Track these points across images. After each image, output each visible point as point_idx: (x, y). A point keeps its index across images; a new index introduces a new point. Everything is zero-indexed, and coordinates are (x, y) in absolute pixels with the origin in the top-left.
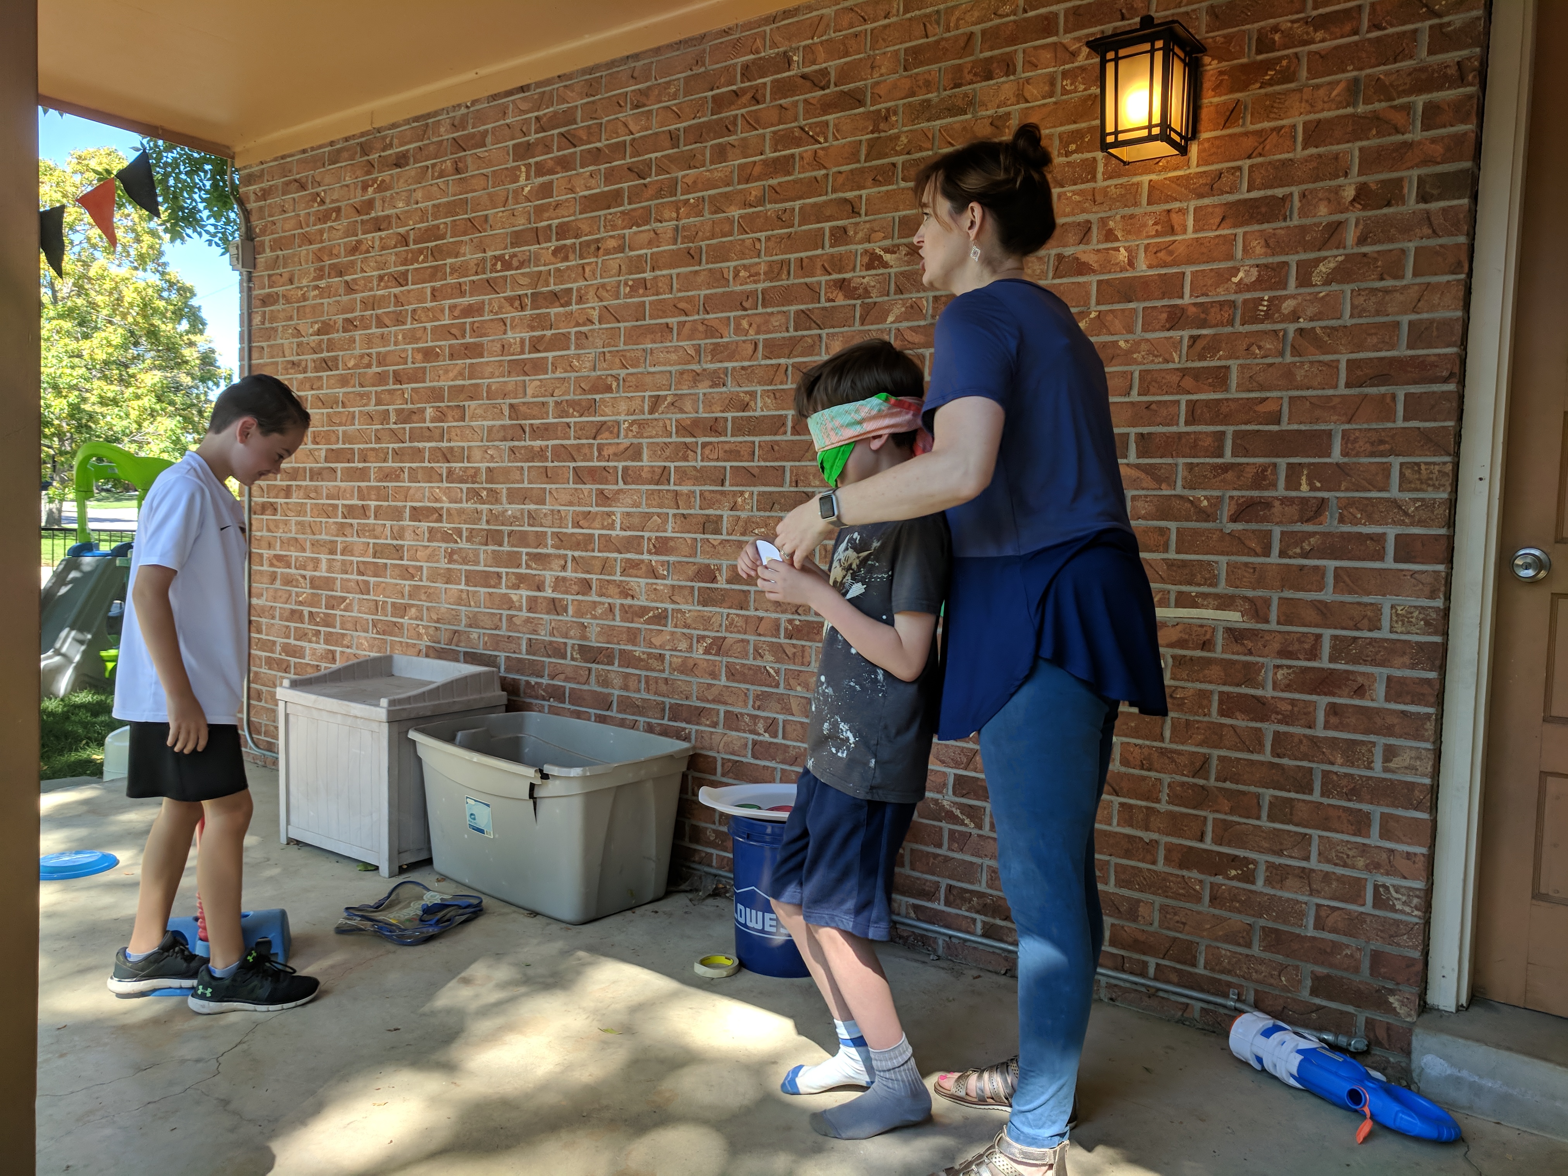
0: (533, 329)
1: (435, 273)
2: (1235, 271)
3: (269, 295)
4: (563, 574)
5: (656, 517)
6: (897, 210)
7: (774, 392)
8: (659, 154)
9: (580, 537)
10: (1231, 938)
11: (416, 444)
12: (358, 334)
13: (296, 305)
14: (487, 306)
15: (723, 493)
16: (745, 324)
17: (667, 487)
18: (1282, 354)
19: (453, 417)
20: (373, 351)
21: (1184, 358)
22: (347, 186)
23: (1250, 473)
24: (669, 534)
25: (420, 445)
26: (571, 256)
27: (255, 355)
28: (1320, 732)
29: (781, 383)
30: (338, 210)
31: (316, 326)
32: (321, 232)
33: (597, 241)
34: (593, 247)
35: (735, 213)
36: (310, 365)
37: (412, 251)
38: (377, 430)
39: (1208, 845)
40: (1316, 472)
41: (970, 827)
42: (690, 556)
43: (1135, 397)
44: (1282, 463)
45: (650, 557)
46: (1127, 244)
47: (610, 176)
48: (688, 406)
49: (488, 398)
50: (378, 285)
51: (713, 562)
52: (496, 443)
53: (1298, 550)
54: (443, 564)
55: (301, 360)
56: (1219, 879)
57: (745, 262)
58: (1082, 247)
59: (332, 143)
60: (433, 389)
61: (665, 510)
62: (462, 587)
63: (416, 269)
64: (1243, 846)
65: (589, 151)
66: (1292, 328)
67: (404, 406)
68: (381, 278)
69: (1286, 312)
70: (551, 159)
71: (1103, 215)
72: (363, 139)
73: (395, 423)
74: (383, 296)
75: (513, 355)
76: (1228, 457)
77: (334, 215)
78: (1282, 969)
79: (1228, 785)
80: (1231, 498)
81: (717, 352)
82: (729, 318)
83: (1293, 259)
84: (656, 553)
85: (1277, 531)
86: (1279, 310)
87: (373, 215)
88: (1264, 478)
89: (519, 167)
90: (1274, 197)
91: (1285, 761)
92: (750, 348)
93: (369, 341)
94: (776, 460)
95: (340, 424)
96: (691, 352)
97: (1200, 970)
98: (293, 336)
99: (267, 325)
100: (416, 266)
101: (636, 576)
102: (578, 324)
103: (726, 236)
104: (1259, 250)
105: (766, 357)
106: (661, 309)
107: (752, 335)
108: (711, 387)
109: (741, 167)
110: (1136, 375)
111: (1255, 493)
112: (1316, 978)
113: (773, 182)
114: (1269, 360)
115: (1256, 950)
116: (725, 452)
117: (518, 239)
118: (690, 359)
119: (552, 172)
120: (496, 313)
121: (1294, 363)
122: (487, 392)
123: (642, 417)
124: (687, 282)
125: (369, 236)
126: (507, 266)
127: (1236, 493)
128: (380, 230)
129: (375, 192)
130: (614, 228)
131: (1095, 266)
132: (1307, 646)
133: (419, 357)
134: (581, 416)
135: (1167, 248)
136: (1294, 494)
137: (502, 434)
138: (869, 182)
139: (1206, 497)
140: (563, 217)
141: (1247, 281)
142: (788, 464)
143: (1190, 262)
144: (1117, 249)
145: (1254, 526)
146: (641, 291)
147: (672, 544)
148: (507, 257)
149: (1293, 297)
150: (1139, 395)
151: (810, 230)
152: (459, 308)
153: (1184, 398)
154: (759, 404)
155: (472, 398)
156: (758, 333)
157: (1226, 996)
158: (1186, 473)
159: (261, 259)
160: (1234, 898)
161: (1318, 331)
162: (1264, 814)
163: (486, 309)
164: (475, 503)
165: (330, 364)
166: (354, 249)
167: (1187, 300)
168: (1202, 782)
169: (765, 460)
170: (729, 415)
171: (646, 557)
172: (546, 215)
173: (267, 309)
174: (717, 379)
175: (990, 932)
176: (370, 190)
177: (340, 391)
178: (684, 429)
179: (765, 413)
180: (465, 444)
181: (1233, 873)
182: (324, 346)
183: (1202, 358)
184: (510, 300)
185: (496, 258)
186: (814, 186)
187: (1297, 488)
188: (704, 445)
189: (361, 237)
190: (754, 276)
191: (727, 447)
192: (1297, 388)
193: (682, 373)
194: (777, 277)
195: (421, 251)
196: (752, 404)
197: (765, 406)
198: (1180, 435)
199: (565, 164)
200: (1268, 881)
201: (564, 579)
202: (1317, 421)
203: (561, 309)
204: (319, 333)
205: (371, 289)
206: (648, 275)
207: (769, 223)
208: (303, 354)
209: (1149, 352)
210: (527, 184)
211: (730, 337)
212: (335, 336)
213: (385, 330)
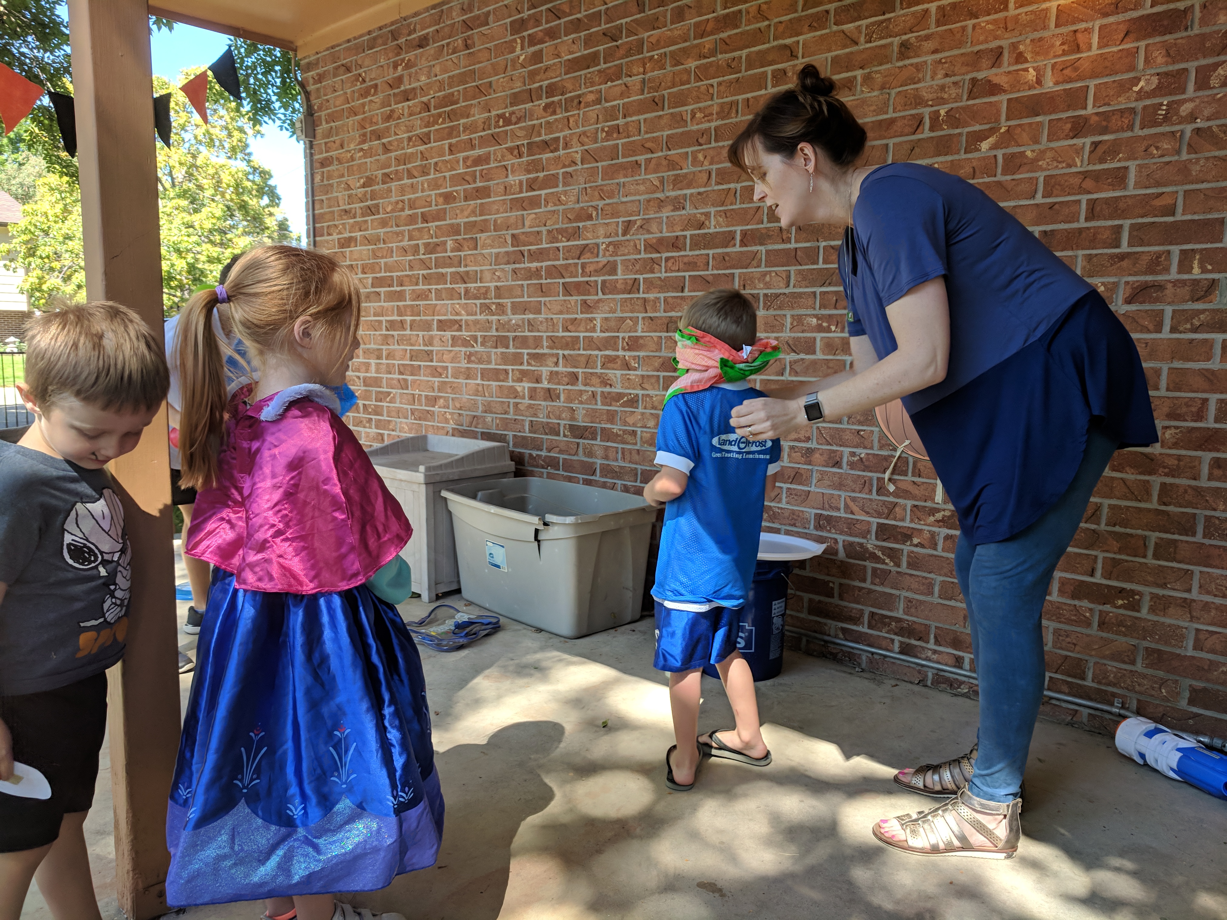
0: (529, 172)
1: (451, 132)
2: (1138, 80)
3: (326, 159)
4: (556, 369)
5: (628, 321)
6: (830, 51)
7: (725, 212)
8: (628, 20)
9: (569, 339)
10: (1116, 657)
11: (440, 270)
12: (394, 185)
13: (346, 165)
14: (492, 156)
15: (682, 298)
16: (700, 157)
17: (637, 296)
18: (1178, 152)
19: (468, 247)
20: (405, 198)
21: (1086, 162)
22: (382, 66)
23: (1144, 261)
24: (639, 334)
25: (443, 271)
26: (558, 110)
27: (317, 206)
28: (1204, 483)
29: (731, 204)
30: (376, 86)
31: (362, 181)
32: (363, 105)
33: (579, 96)
34: (576, 101)
35: (692, 64)
36: (359, 212)
37: (433, 115)
38: (410, 261)
39: (1098, 579)
40: (1207, 257)
41: (890, 565)
42: (657, 351)
43: (1039, 199)
44: (1176, 249)
45: (624, 353)
46: (1035, 65)
47: (588, 42)
48: (654, 228)
49: (495, 230)
50: (408, 145)
52: (502, 266)
53: (1188, 326)
54: (464, 364)
55: (351, 208)
56: (1107, 608)
57: (701, 105)
58: (994, 71)
59: (369, 33)
60: (452, 225)
61: (636, 315)
62: (479, 381)
63: (436, 130)
64: (1130, 580)
65: (571, 22)
66: (1189, 129)
67: (430, 240)
68: (410, 139)
69: (1183, 114)
70: (541, 31)
71: (1014, 40)
72: (393, 27)
73: (424, 254)
74: (412, 153)
75: (514, 194)
76: (1125, 248)
77: (373, 90)
78: (1163, 683)
79: (1117, 529)
80: (1127, 283)
81: (677, 182)
82: (687, 152)
83: (1192, 66)
84: (629, 350)
85: (1169, 310)
86: (1177, 113)
87: (402, 88)
88: (1158, 264)
89: (515, 40)
90: (1176, 10)
91: (1171, 508)
92: (705, 176)
93: (402, 190)
94: (727, 268)
95: (382, 257)
96: (656, 183)
97: (1089, 683)
98: (345, 190)
99: (325, 182)
100: (437, 127)
101: (613, 369)
102: (564, 166)
103: (684, 85)
104: (1160, 60)
105: (718, 183)
106: (631, 149)
107: (706, 166)
108: (673, 211)
109: (697, 25)
110: (1041, 180)
111: (1149, 278)
112: (1194, 691)
113: (724, 35)
114: (1167, 159)
115: (1139, 666)
116: (685, 264)
117: (516, 99)
118: (656, 189)
119: (542, 42)
120: (500, 161)
121: (1190, 160)
122: (494, 226)
123: (617, 239)
124: (653, 126)
125: (400, 105)
126: (507, 122)
127: (1131, 279)
128: (408, 100)
129: (403, 70)
130: (593, 84)
131: (1006, 87)
132: (1194, 409)
133: (441, 200)
134: (568, 241)
135: (1073, 65)
136: (1186, 277)
137: (506, 259)
138: (806, 28)
139: (1103, 284)
140: (552, 78)
141: (1147, 89)
142: (737, 272)
143: (1094, 75)
144: (1026, 70)
145: (1147, 307)
146: (615, 135)
147: (641, 341)
148: (507, 115)
149: (1192, 100)
150: (1043, 197)
151: (755, 74)
152: (471, 159)
153: (1084, 198)
154: (713, 223)
155: (482, 231)
156: (711, 163)
157: (1112, 705)
158: (1085, 263)
159: (319, 130)
160: (1121, 624)
161: (1215, 129)
162: (1150, 553)
163: (492, 158)
164: (487, 315)
165: (373, 210)
166: (389, 117)
167: (1090, 110)
168: (1093, 527)
169: (717, 269)
170: (688, 233)
171: (621, 353)
172: (538, 78)
173: (325, 170)
174: (678, 204)
175: (906, 650)
176: (400, 68)
177: (382, 231)
178: (650, 247)
179: (718, 230)
180: (478, 268)
181: (1120, 602)
182: (368, 196)
183: (1102, 161)
184: (510, 150)
185: (499, 116)
186: (759, 36)
187: (1190, 271)
188: (667, 259)
189: (394, 107)
190: (708, 116)
191: (686, 260)
192: (1192, 183)
193: (649, 201)
194: (727, 116)
195: (440, 115)
196: (707, 223)
197: (718, 224)
198: (1080, 231)
199: (552, 34)
200: (1152, 610)
201: (557, 373)
202: (1211, 210)
203: (551, 155)
204: (364, 186)
205: (403, 148)
206: (621, 122)
207: (720, 71)
208: (353, 203)
209: (1054, 159)
210: (521, 54)
211: (688, 169)
212: (376, 187)
213: (415, 180)
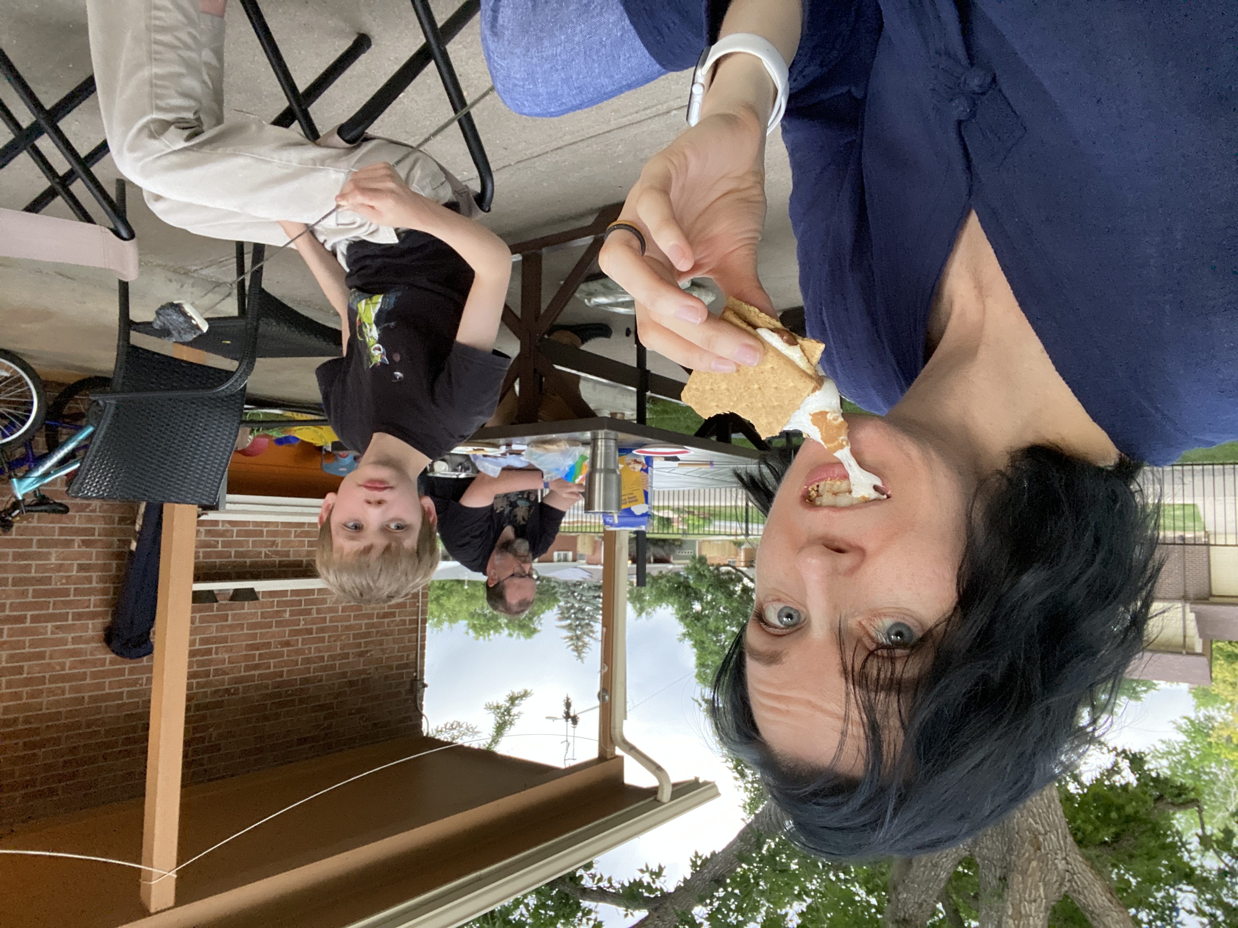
1: (280, 685)
3: (404, 669)
7: (38, 635)
8: (117, 749)
11: (297, 598)
12: (338, 652)
13: (384, 665)
14: (243, 669)
15: (76, 584)
16: (58, 668)
19: (270, 613)
20: (326, 644)
22: (343, 726)
25: (294, 598)
27: (415, 639)
29: (32, 639)
30: (350, 714)
31: (368, 655)
32: (364, 702)
35: (64, 722)
36: (373, 635)
37: (296, 695)
38: (326, 604)
42: (100, 552)
49: (243, 624)
50: (322, 677)
51: (84, 549)
54: (279, 540)
55: (381, 637)
57: (56, 698)
60: (284, 627)
63: (294, 686)
67: (305, 617)
68: (321, 681)
72: (329, 751)
75: (224, 646)
77: (354, 712)
82: (69, 670)
87: (325, 713)
89: (216, 741)
92: (55, 656)
94: (38, 602)
98: (386, 649)
107: (53, 662)
109: (58, 745)
113: (38, 738)
116: (73, 604)
117: (220, 704)
120: (236, 666)
122: (244, 627)
124: (99, 686)
128: (320, 705)
129: (323, 724)
133: (293, 642)
146: (131, 681)
148: (227, 694)
152: (263, 668)
159: (408, 687)
165: (359, 636)
166: (340, 694)
169: (46, 601)
170: (70, 622)
173: (405, 662)
176: (326, 725)
177: (352, 623)
179: (45, 624)
182: (363, 645)
184: (225, 673)
190: (51, 692)
191: (72, 607)
194: (35, 691)
195: (292, 695)
196: (54, 629)
197: (45, 628)
207: (40, 717)
208: (379, 640)
211: (68, 662)
212: (354, 650)
213: (317, 655)
